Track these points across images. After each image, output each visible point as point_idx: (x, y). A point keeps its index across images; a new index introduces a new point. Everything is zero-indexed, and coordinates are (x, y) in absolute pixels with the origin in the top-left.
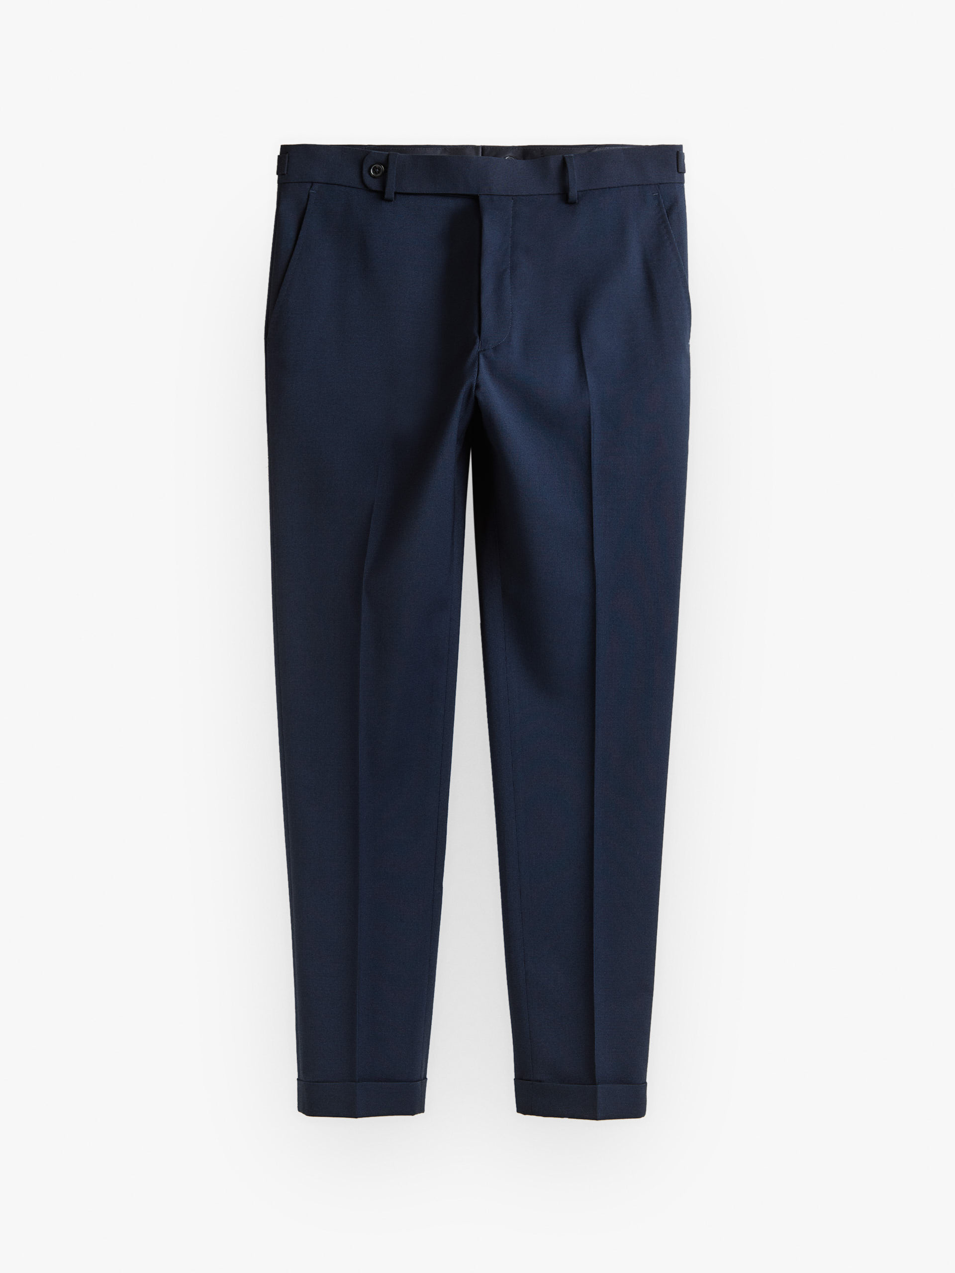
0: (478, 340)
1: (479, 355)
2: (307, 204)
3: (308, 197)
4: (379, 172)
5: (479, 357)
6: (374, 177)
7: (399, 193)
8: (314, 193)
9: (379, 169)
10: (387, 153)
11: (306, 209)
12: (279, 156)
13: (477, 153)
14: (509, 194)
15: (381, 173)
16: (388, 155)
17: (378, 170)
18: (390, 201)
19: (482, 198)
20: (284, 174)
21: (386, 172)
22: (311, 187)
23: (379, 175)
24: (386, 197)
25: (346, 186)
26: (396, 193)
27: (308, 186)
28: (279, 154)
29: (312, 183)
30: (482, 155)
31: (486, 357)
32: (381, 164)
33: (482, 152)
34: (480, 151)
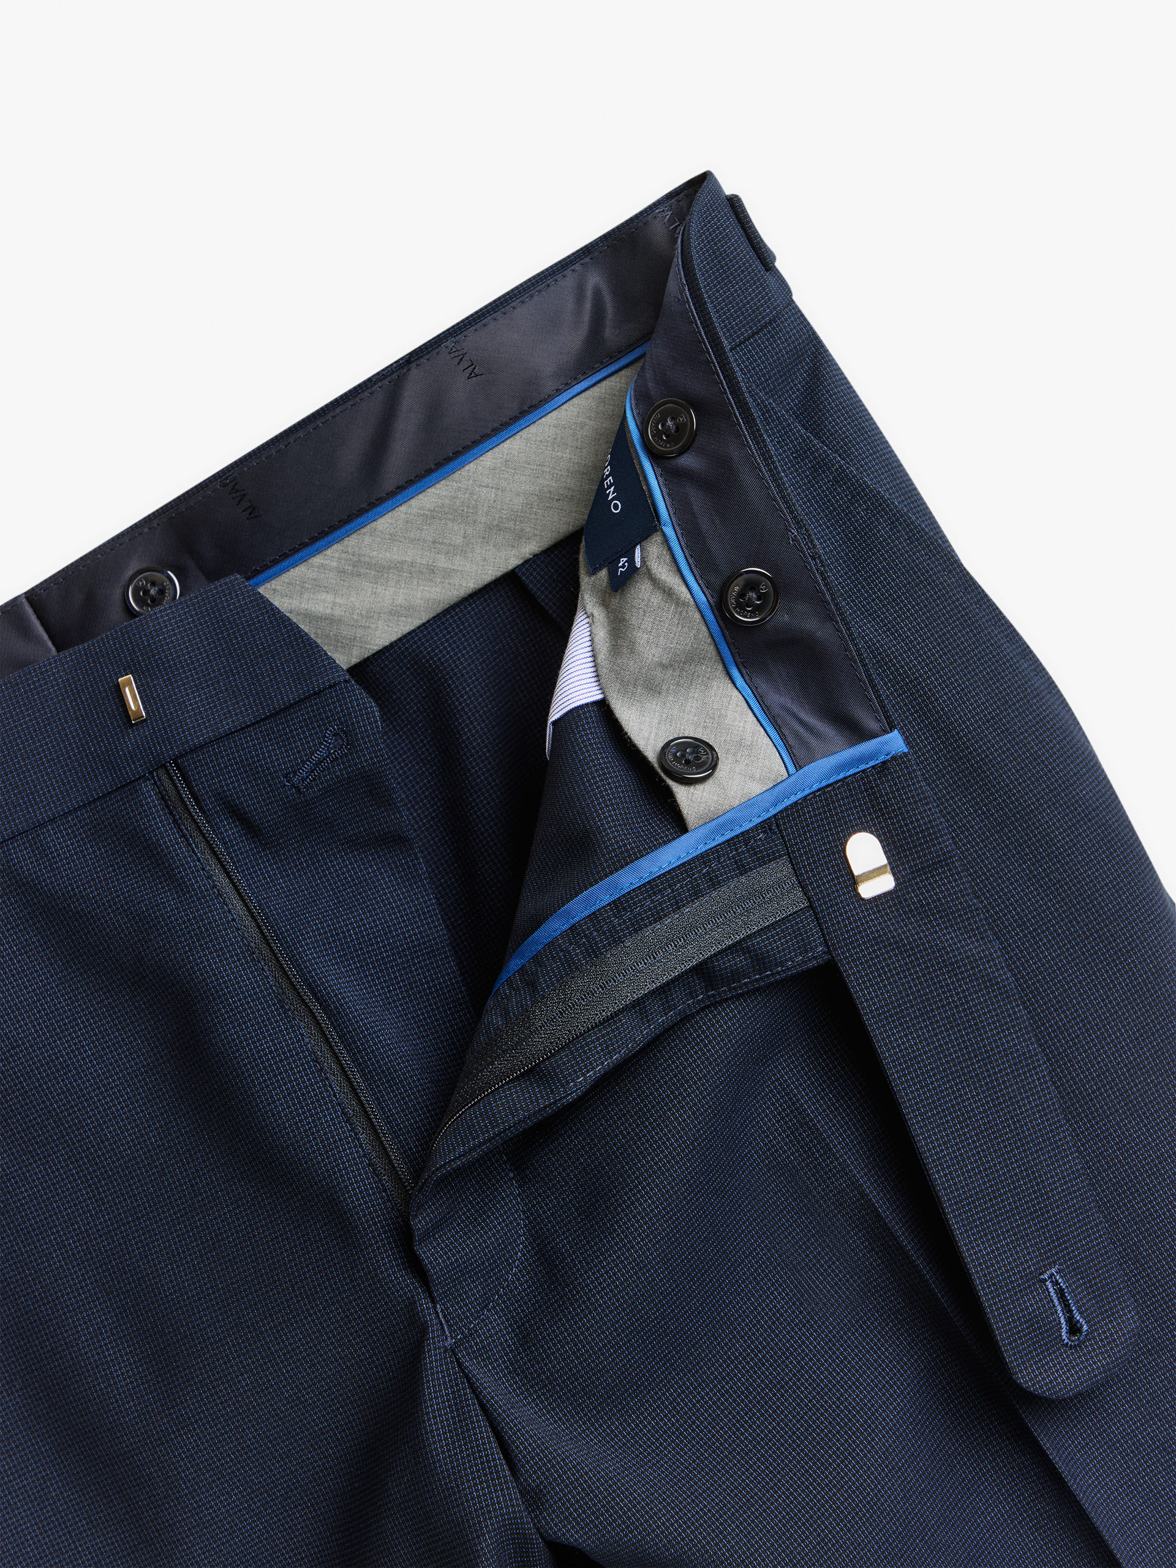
0: (425, 1304)
33: (39, 618)
34: (33, 618)
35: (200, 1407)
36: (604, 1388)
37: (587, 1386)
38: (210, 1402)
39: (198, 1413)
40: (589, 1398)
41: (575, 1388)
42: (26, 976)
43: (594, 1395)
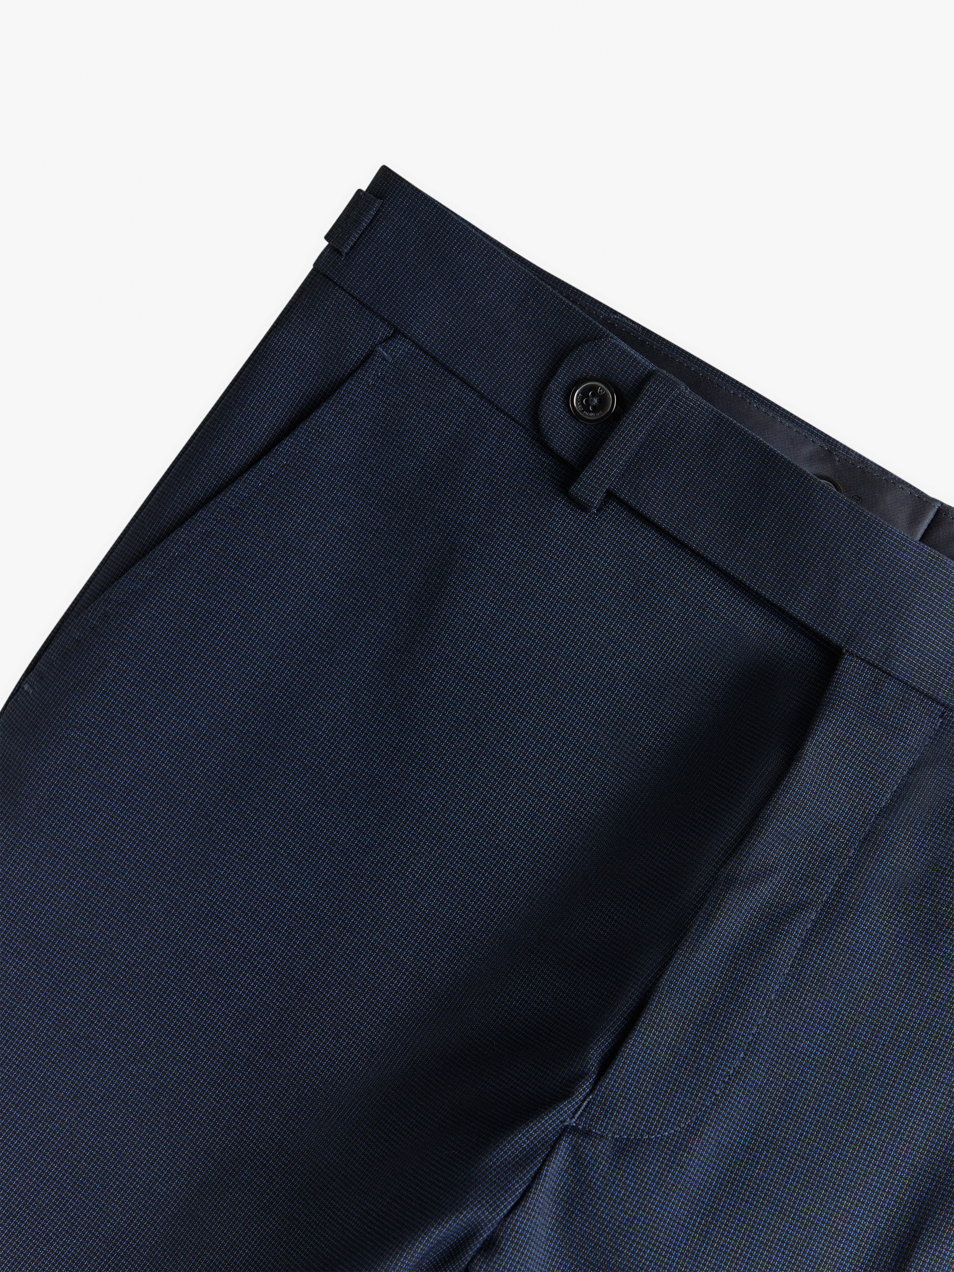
0: (586, 1086)
1: (559, 1139)
2: (351, 375)
3: (366, 358)
4: (596, 409)
5: (553, 1148)
6: (575, 416)
7: (622, 503)
8: (384, 359)
9: (600, 401)
10: (651, 366)
11: (338, 385)
12: (359, 191)
13: (914, 521)
14: (941, 695)
15: (600, 415)
16: (651, 374)
17: (596, 400)
18: (582, 507)
19: (849, 667)
20: (340, 253)
21: (616, 418)
22: (388, 339)
23: (592, 416)
24: (575, 489)
25: (482, 396)
26: (610, 495)
27: (383, 331)
28: (364, 188)
29: (397, 331)
30: (921, 540)
31: (577, 1158)
32: (615, 389)
33: (929, 525)
34: (927, 521)
35: (438, 981)
36: (605, 1260)
37: (600, 1246)
38: (445, 986)
39: (432, 982)
40: (591, 1252)
41: (594, 1237)
42: (667, 668)
43: (596, 1255)
